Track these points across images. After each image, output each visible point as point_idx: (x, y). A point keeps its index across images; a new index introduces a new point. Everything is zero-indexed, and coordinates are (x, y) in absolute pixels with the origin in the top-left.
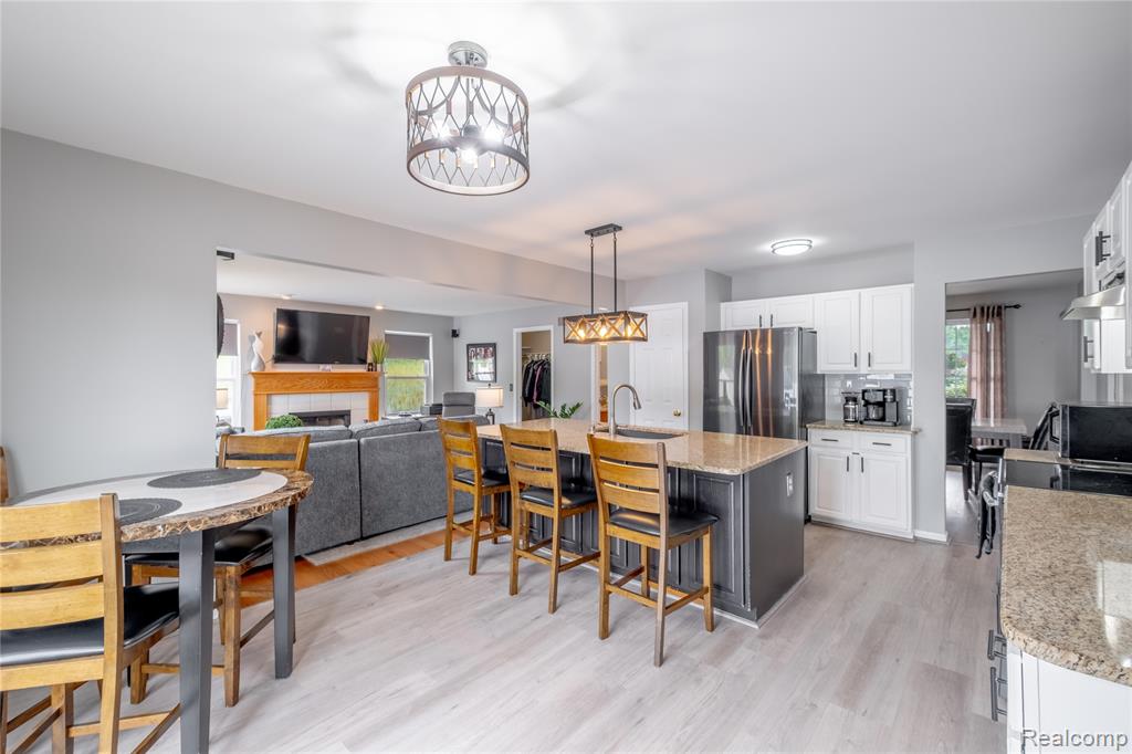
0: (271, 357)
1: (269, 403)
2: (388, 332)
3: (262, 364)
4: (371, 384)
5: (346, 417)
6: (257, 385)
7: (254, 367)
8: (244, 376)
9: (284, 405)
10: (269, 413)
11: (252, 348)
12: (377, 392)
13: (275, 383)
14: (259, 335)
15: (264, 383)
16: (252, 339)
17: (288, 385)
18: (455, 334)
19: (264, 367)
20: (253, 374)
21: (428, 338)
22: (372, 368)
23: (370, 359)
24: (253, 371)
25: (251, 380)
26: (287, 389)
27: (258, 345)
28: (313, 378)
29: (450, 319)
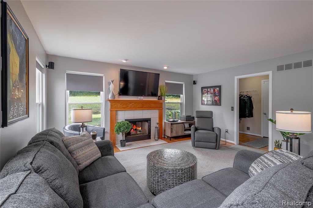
0: (118, 93)
1: (116, 114)
2: (166, 81)
3: (113, 96)
4: (159, 106)
5: (149, 121)
6: (111, 106)
7: (110, 97)
8: (106, 101)
9: (123, 116)
10: (116, 120)
11: (109, 88)
12: (162, 110)
13: (119, 105)
14: (112, 81)
15: (115, 106)
16: (109, 84)
17: (124, 106)
18: (195, 83)
19: (115, 98)
20: (109, 100)
21: (182, 85)
22: (160, 98)
23: (159, 94)
24: (110, 99)
25: (109, 104)
26: (124, 108)
27: (112, 86)
28: (135, 103)
29: (191, 76)
